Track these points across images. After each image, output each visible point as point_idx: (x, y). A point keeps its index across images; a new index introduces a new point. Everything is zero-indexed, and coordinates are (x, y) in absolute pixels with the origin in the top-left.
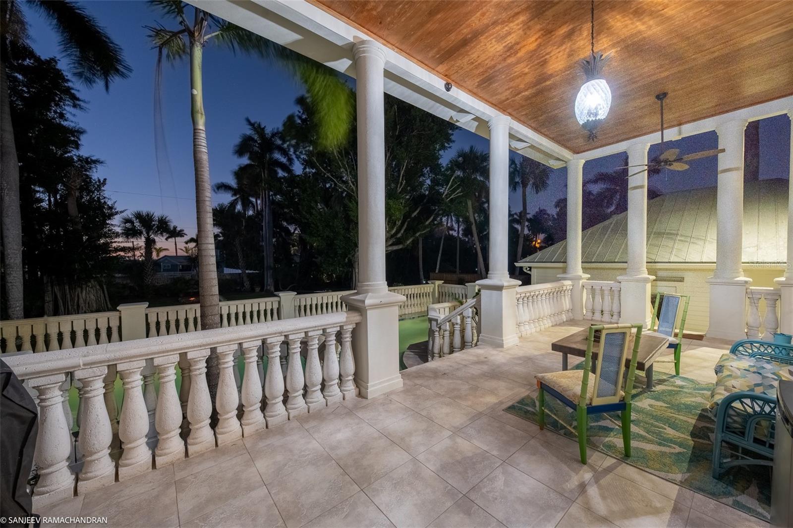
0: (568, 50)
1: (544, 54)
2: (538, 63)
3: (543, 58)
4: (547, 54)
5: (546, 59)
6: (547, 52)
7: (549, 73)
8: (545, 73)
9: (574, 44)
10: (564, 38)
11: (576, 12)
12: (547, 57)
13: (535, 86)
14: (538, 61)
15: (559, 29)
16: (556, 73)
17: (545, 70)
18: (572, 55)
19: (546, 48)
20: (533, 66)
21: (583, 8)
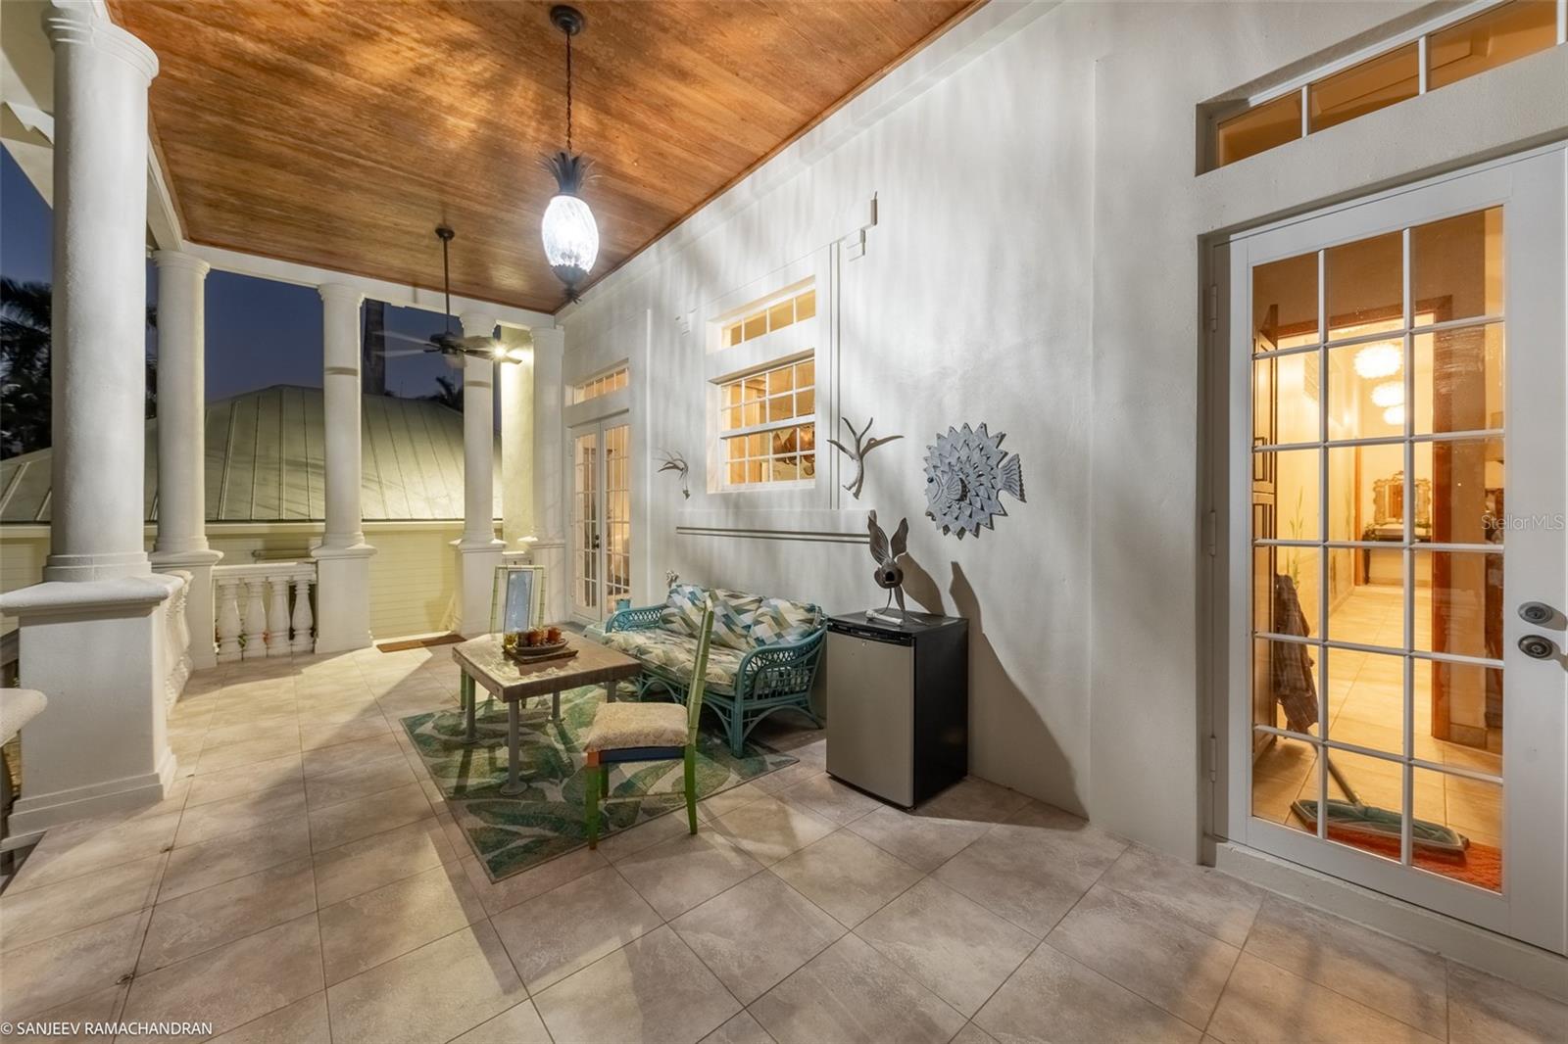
0: (425, 61)
1: (388, 24)
2: (356, 25)
3: (376, 29)
4: (390, 29)
5: (377, 34)
6: (395, 26)
7: (349, 59)
8: (342, 53)
9: (447, 64)
10: (446, 41)
11: (507, 30)
12: (385, 34)
13: (289, 52)
14: (361, 22)
15: (459, 22)
16: (357, 71)
17: (349, 48)
18: (422, 75)
19: (402, 19)
20: (338, 17)
21: (518, 36)
